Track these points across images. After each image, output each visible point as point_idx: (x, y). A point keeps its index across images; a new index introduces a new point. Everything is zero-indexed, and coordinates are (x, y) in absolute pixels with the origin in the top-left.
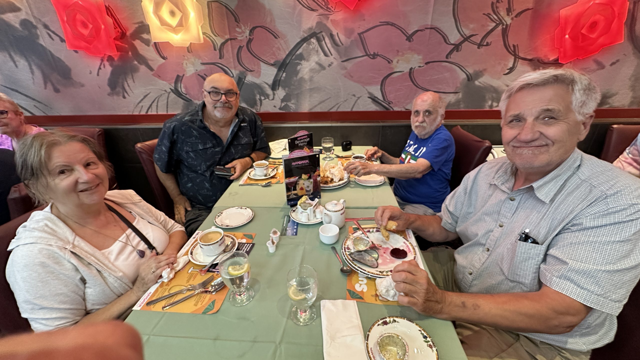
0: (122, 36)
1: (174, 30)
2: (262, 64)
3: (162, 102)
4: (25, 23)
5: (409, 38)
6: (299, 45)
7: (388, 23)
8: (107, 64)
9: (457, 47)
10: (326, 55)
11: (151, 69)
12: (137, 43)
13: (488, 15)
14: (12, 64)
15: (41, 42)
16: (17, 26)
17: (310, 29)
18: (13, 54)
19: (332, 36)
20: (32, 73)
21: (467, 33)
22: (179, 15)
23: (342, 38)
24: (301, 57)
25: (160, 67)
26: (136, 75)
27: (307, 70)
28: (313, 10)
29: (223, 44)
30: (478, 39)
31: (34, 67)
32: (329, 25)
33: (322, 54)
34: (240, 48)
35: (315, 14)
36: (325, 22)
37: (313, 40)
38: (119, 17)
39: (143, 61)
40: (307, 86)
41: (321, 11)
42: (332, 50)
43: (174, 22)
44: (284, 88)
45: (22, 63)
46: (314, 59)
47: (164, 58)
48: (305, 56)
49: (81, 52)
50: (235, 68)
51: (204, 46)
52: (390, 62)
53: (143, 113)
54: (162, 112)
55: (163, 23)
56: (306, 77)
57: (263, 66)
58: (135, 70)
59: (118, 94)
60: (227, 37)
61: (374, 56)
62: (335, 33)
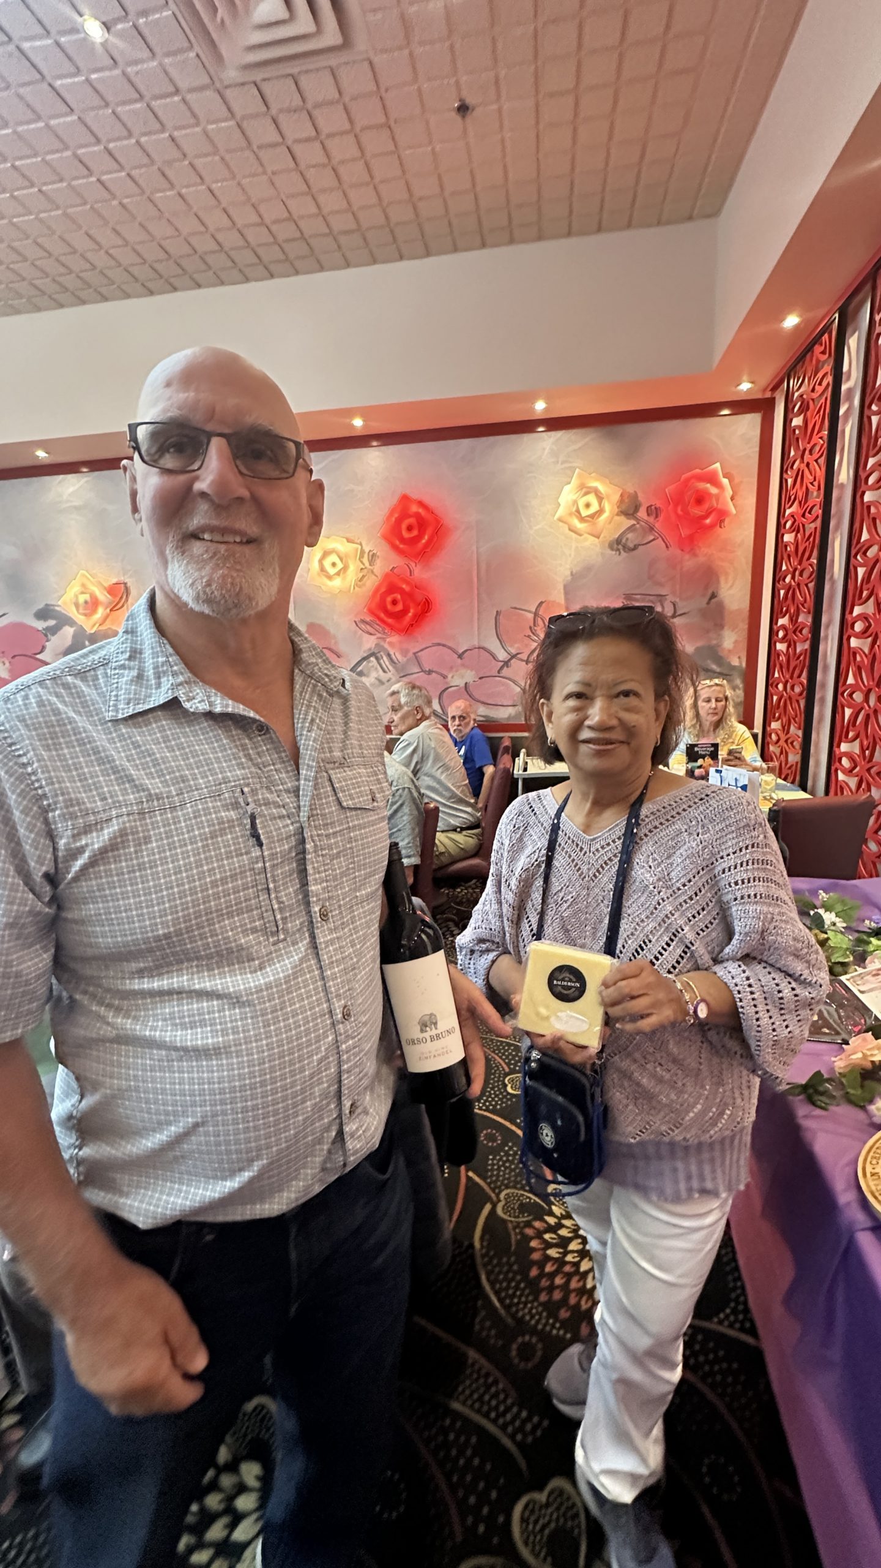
5: (460, 656)
6: (359, 663)
7: (439, 644)
9: (506, 664)
10: (384, 671)
13: (529, 636)
17: (370, 649)
19: (389, 655)
21: (513, 651)
23: (399, 657)
28: (371, 634)
30: (524, 657)
32: (386, 646)
33: (381, 671)
35: (373, 638)
36: (382, 643)
37: (372, 659)
41: (379, 635)
42: (391, 668)
46: (374, 675)
48: (365, 672)
52: (445, 677)
61: (430, 672)
62: (392, 653)
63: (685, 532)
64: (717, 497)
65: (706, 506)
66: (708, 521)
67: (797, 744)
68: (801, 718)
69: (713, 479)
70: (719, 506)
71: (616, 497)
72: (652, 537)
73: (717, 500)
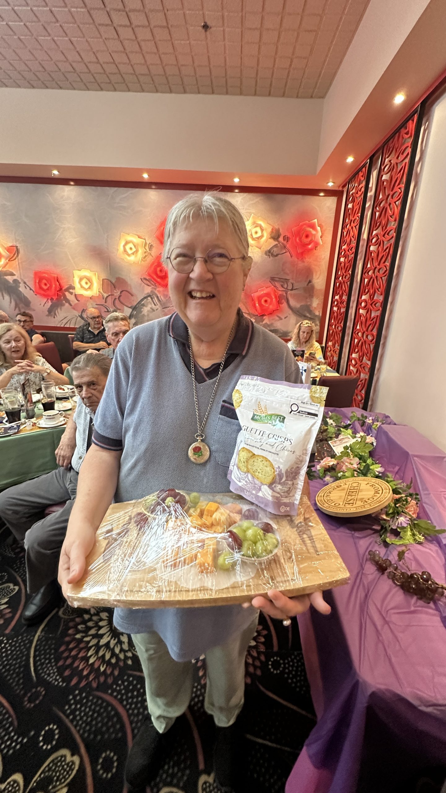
0: (61, 289)
1: (86, 290)
2: (125, 307)
3: (73, 321)
4: (15, 281)
6: (142, 300)
8: (49, 301)
10: (155, 305)
11: (71, 305)
12: (67, 293)
14: (2, 298)
15: (20, 289)
16: (11, 282)
17: (148, 293)
18: (4, 293)
19: (157, 297)
20: (11, 302)
22: (89, 284)
23: (163, 298)
24: (143, 305)
25: (75, 304)
26: (62, 307)
27: (146, 311)
28: (149, 286)
29: (107, 297)
31: (13, 301)
32: (156, 292)
33: (153, 305)
34: (115, 299)
35: (150, 288)
36: (154, 291)
37: (149, 298)
38: (61, 282)
39: (68, 301)
40: (146, 318)
41: (153, 286)
42: (158, 303)
43: (87, 287)
44: (135, 318)
45: (7, 297)
46: (150, 306)
47: (78, 301)
48: (145, 304)
49: (38, 296)
50: (112, 308)
51: (98, 297)
53: (62, 326)
54: (72, 326)
55: (82, 287)
56: (146, 314)
57: (125, 308)
58: (64, 305)
59: (51, 316)
60: (110, 294)
62: (159, 296)
63: (299, 251)
64: (315, 235)
65: (309, 239)
66: (310, 246)
67: (337, 353)
68: (339, 342)
69: (313, 227)
70: (315, 240)
71: (270, 230)
72: (284, 251)
73: (315, 237)
